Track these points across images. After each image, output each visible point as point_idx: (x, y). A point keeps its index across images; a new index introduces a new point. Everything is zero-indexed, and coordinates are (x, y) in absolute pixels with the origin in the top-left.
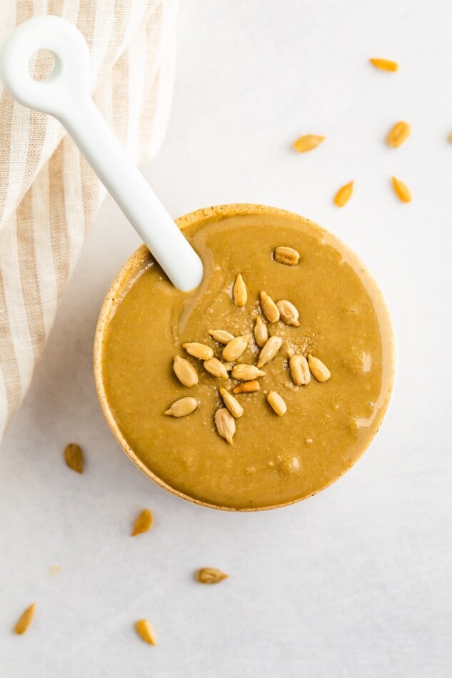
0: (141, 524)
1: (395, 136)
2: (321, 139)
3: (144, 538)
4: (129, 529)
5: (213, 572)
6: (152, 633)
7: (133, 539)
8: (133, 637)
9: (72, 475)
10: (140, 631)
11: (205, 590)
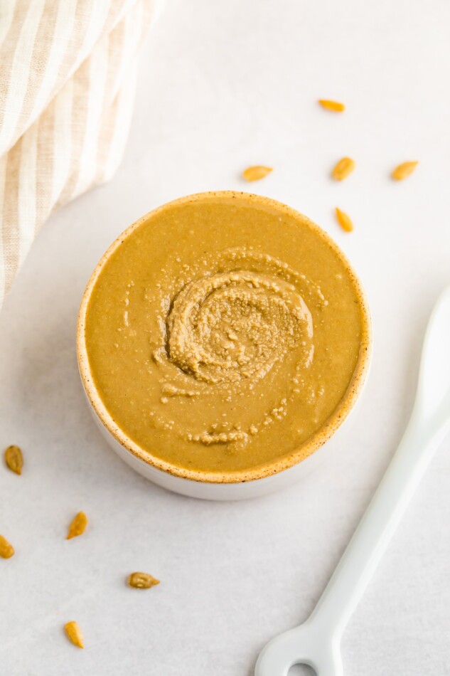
0: (76, 527)
1: (340, 170)
2: (269, 170)
3: (78, 541)
4: (65, 533)
5: (145, 576)
6: (81, 635)
7: (67, 542)
8: (62, 640)
9: (10, 476)
10: (69, 634)
11: (136, 595)
